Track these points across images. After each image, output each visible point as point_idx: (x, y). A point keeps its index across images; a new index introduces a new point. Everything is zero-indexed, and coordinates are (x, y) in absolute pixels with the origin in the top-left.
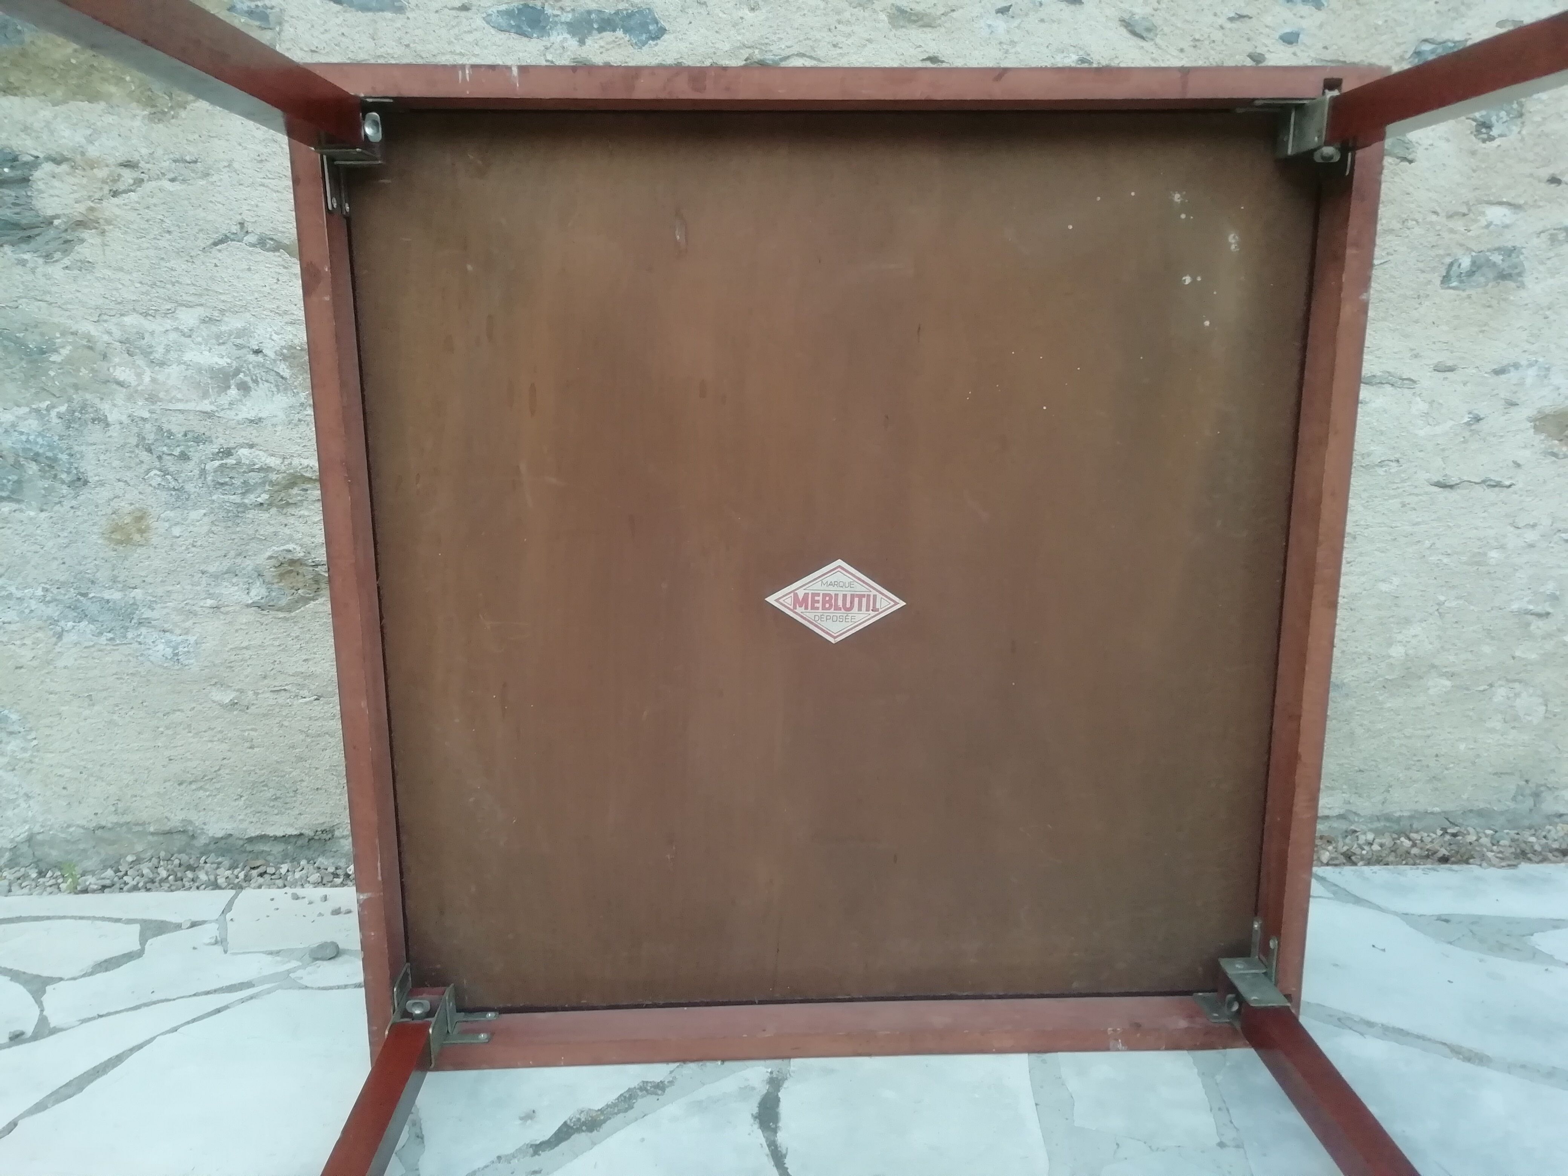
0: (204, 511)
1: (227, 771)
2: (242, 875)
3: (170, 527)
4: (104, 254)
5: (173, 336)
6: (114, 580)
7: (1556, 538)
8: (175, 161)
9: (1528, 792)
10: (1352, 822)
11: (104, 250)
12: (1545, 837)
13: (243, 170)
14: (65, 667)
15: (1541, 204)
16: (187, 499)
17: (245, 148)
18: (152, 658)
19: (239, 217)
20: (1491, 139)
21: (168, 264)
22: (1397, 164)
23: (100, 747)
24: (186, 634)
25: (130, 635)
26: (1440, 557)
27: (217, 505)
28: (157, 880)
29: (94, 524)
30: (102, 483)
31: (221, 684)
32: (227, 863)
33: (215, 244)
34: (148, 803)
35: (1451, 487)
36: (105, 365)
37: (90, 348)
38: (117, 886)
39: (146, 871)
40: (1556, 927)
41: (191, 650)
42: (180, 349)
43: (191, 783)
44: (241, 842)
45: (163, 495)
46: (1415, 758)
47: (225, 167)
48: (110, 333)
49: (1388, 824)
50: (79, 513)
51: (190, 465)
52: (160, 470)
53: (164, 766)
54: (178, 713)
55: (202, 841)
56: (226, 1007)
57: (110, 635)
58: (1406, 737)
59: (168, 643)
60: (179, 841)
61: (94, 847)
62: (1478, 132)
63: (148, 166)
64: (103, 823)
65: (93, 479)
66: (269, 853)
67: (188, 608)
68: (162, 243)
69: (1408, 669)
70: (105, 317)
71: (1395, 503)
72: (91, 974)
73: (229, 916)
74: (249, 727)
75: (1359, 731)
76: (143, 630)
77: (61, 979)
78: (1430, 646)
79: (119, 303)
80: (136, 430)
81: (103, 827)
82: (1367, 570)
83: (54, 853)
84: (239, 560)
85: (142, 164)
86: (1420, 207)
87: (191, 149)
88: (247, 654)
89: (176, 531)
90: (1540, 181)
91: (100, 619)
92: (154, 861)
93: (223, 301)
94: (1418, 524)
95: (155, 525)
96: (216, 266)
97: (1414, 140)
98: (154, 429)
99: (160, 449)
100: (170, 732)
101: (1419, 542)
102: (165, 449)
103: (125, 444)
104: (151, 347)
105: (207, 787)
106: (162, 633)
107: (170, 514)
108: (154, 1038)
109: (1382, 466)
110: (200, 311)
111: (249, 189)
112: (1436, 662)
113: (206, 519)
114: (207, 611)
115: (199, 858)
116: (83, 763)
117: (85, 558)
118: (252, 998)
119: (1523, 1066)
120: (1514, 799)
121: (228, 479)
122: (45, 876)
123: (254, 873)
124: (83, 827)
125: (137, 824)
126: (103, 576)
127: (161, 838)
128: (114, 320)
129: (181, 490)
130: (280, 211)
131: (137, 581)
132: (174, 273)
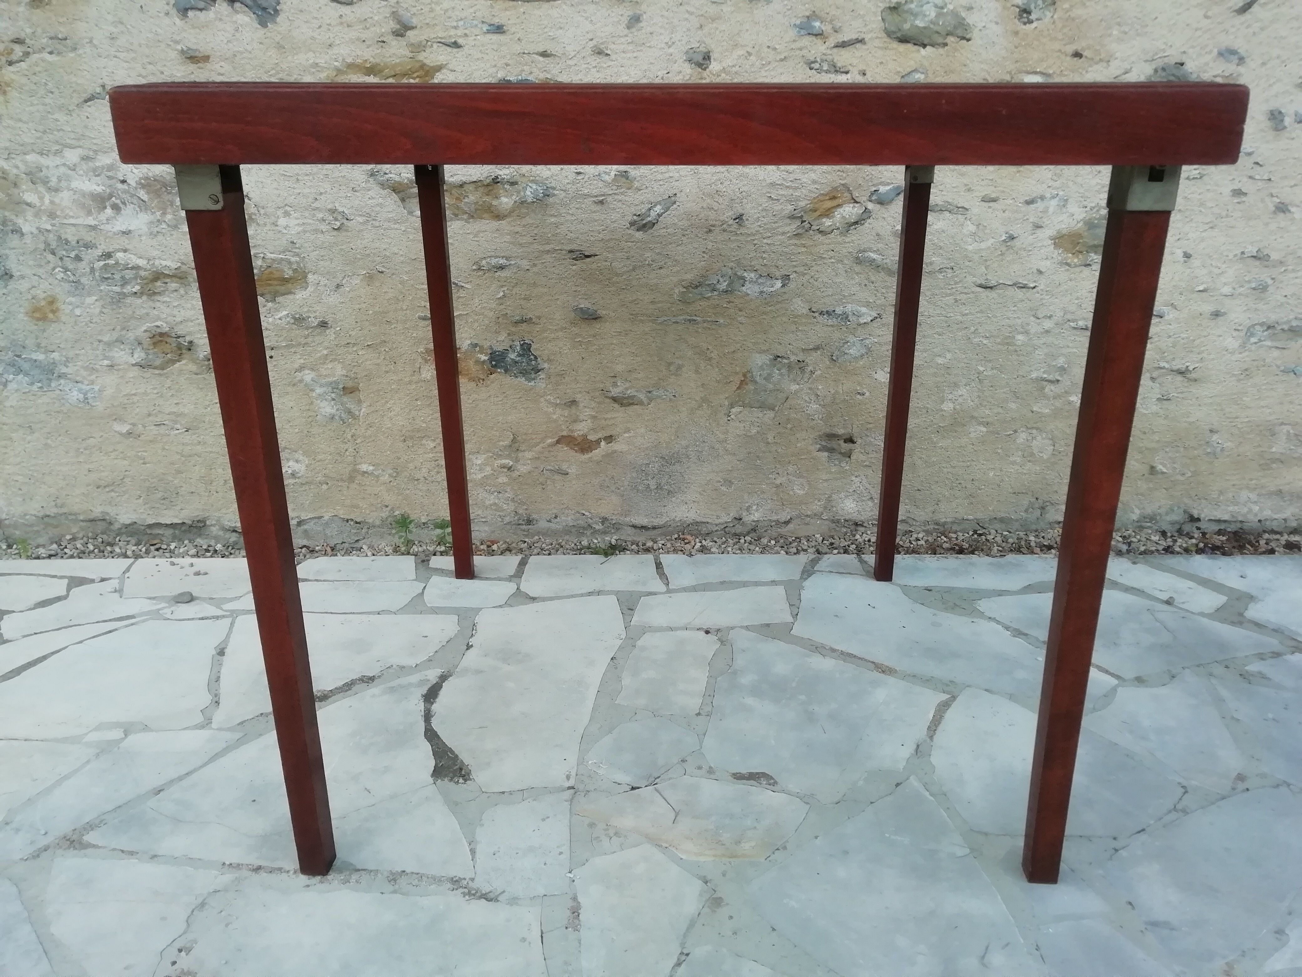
0: (95, 298)
1: (129, 479)
2: (144, 550)
3: (73, 309)
4: (7, 109)
5: (62, 170)
6: (38, 346)
7: (1066, 326)
8: (51, 38)
9: (1037, 506)
10: (911, 526)
11: (6, 106)
12: (1043, 537)
13: (101, 46)
14: (11, 406)
15: (1066, 73)
16: (83, 289)
17: (101, 29)
18: (70, 401)
19: (101, 81)
20: (1031, 22)
21: (53, 117)
22: (957, 43)
23: (41, 462)
24: (92, 384)
25: (53, 385)
26: (981, 339)
27: (103, 293)
28: (87, 551)
29: (20, 306)
30: (22, 277)
31: (119, 419)
32: (133, 541)
33: (86, 101)
34: (78, 500)
35: (991, 288)
36: (16, 191)
37: (5, 178)
38: (60, 555)
39: (79, 546)
40: (999, 595)
41: (97, 395)
42: (68, 179)
43: (105, 487)
44: (143, 528)
45: (66, 286)
46: (958, 482)
47: (87, 43)
48: (17, 167)
49: (936, 527)
50: (9, 298)
51: (83, 264)
52: (63, 268)
53: (85, 475)
54: (92, 439)
55: (117, 526)
56: (116, 630)
57: (40, 385)
58: (952, 467)
59: (80, 390)
60: (101, 526)
61: (44, 529)
62: (1021, 16)
63: (32, 42)
64: (48, 513)
65: (16, 274)
66: (163, 535)
67: (91, 366)
68: (47, 101)
69: (955, 419)
70: (13, 156)
71: (950, 299)
72: (34, 609)
73: (127, 575)
74: (142, 450)
75: (919, 462)
76: (62, 381)
77: (14, 612)
78: (972, 403)
79: (22, 145)
80: (43, 238)
81: (48, 516)
82: (928, 348)
83: (17, 532)
84: (124, 332)
85: (27, 41)
86: (975, 75)
87: (62, 29)
88: (136, 399)
89: (78, 312)
90: (1066, 55)
91: (32, 373)
92: (85, 539)
93: (95, 144)
94: (967, 314)
95: (63, 307)
96: (88, 118)
97: (971, 23)
98: (56, 238)
99: (61, 252)
100: (87, 452)
101: (966, 328)
102: (64, 253)
103: (35, 250)
104: (47, 177)
105: (116, 490)
106: (75, 384)
107: (72, 299)
108: (67, 647)
109: (941, 272)
110: (80, 151)
111: (106, 60)
112: (976, 414)
113: (97, 303)
114: (106, 368)
115: (115, 538)
116: (30, 473)
117: (16, 330)
118: (132, 624)
119: (914, 676)
120: (1026, 511)
121: (110, 275)
122: (12, 548)
123: (152, 548)
124: (35, 516)
125: (70, 514)
126: (30, 342)
127: (89, 524)
128: (20, 158)
129: (77, 282)
130: (130, 76)
131: (54, 347)
132: (58, 123)
